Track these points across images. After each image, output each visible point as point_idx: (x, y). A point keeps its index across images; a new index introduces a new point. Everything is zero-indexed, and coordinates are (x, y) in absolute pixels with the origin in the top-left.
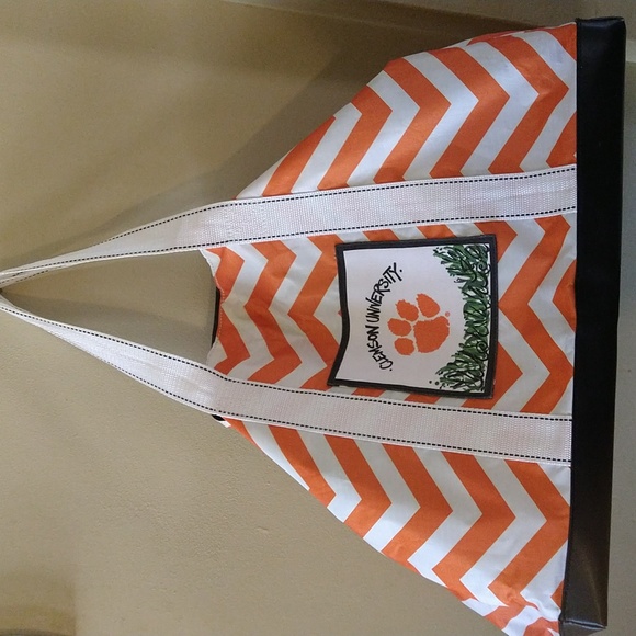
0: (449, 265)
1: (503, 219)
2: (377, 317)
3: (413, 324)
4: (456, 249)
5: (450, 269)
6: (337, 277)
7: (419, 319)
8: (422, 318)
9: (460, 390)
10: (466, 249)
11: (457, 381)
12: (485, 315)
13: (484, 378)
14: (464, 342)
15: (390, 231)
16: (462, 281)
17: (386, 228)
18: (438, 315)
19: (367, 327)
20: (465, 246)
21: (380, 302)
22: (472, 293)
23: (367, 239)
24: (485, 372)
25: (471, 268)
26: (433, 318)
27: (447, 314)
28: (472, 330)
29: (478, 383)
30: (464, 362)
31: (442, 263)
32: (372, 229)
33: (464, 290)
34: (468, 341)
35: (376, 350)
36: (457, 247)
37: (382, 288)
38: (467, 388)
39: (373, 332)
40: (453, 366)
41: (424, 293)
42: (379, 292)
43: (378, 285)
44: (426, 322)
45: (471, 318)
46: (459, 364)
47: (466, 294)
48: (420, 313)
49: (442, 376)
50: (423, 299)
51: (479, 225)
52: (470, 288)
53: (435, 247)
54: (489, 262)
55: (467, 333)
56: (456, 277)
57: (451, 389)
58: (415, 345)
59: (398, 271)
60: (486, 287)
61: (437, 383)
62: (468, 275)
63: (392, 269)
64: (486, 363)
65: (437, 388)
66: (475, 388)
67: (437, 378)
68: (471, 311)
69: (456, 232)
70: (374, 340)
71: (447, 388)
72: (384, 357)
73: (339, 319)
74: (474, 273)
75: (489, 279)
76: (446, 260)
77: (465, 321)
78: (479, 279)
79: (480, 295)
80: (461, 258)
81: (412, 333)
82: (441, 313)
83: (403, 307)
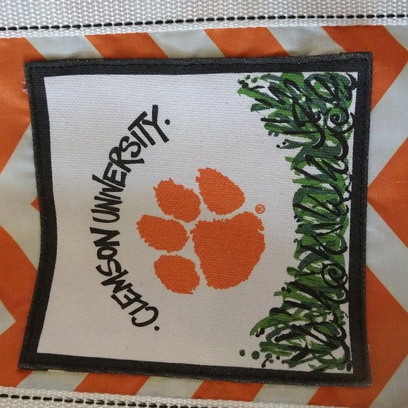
0: (267, 113)
1: (379, 22)
2: (115, 212)
3: (189, 226)
4: (286, 82)
5: (269, 122)
6: (29, 132)
7: (201, 218)
8: (206, 215)
9: (304, 367)
10: (307, 82)
11: (295, 348)
12: (339, 212)
13: (348, 341)
14: (295, 264)
15: (145, 37)
16: (293, 145)
17: (140, 29)
18: (241, 210)
19: (93, 230)
20: (306, 75)
21: (122, 183)
22: (312, 170)
23: (96, 53)
24: (347, 327)
25: (313, 119)
26: (230, 216)
27: (260, 209)
28: (309, 241)
29: (339, 353)
30: (303, 306)
31: (254, 108)
32: (108, 31)
33: (296, 165)
34: (305, 263)
35: (116, 281)
36: (291, 76)
37: (126, 156)
38: (316, 363)
39: (106, 243)
40: (281, 317)
41: (213, 167)
42: (121, 163)
43: (118, 150)
44: (217, 224)
45: (308, 218)
46: (292, 311)
47: (300, 171)
48: (203, 206)
49: (263, 338)
50: (209, 178)
51: (335, 33)
52: (310, 161)
53: (242, 76)
54: (352, 109)
55: (302, 247)
56: (282, 137)
57: (286, 367)
58: (199, 271)
59: (161, 123)
60: (343, 158)
61: (255, 355)
62: (306, 134)
63: (149, 118)
64: (345, 308)
65: (257, 364)
66: (334, 362)
67: (254, 344)
68: (309, 205)
69: (288, 45)
70: (110, 258)
71: (277, 365)
72: (138, 298)
73: (35, 215)
74: (320, 130)
75: (351, 142)
76: (264, 102)
77: (295, 225)
78: (330, 143)
79: (331, 174)
80: (296, 99)
81: (190, 245)
82: (248, 207)
83: (169, 193)
